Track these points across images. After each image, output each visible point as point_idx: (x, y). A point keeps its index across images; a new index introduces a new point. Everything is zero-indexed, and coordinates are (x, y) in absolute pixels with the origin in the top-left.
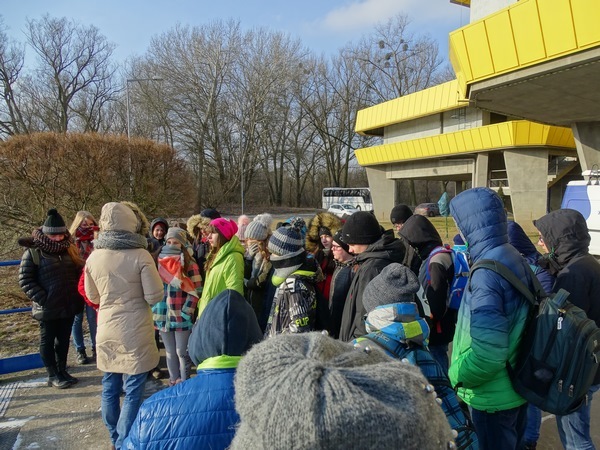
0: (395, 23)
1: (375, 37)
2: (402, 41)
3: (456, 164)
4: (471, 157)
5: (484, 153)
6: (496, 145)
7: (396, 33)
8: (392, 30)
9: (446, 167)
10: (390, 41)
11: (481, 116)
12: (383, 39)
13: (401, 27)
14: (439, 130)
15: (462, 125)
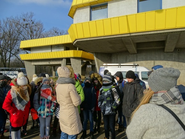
0: (29, 14)
1: (22, 17)
2: (32, 21)
3: (56, 61)
4: (61, 59)
5: (65, 58)
6: (69, 56)
7: (29, 17)
8: (28, 16)
9: (53, 62)
10: (27, 19)
11: (63, 47)
12: (25, 18)
13: (32, 16)
14: (51, 50)
15: (58, 50)
